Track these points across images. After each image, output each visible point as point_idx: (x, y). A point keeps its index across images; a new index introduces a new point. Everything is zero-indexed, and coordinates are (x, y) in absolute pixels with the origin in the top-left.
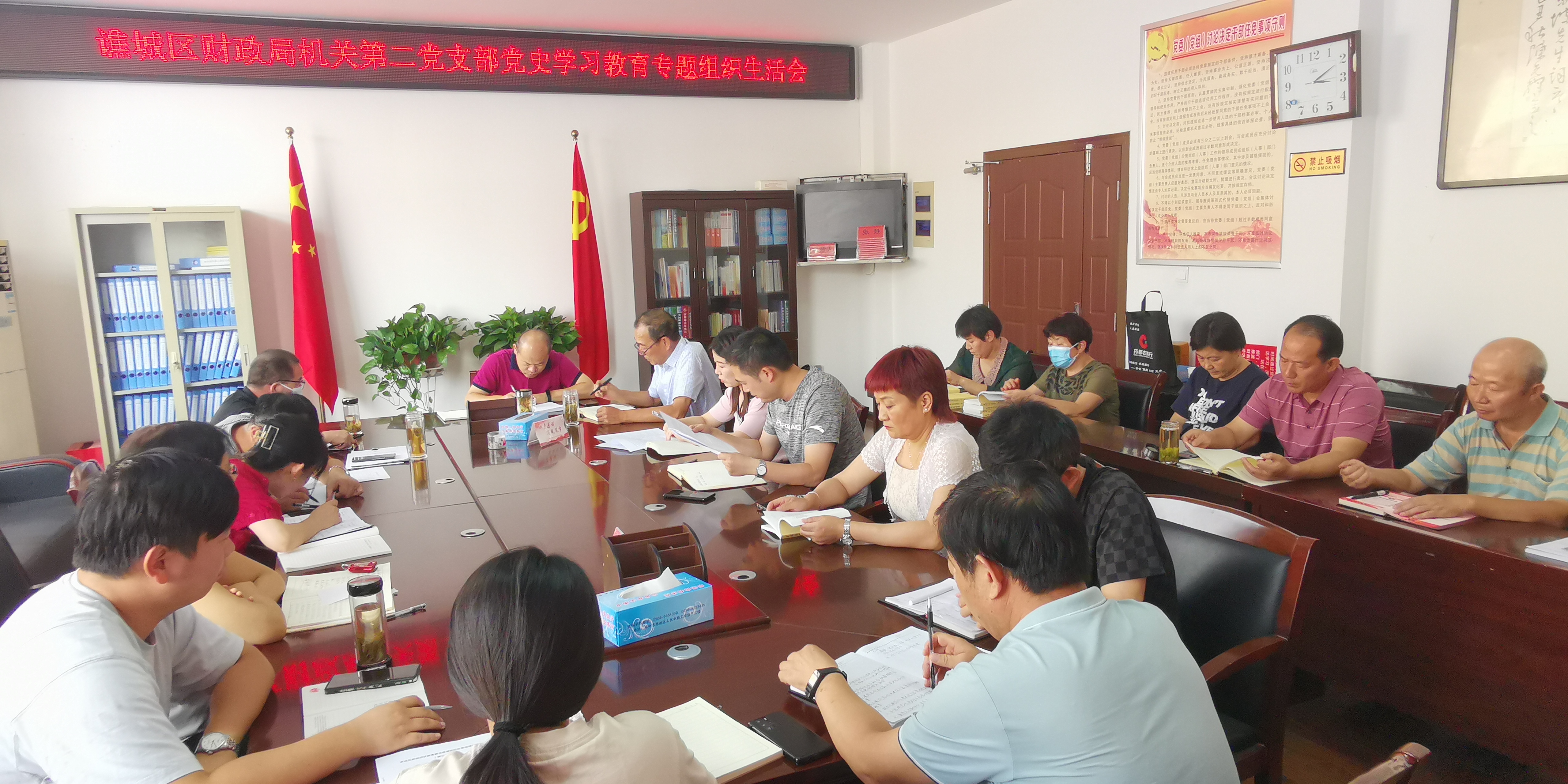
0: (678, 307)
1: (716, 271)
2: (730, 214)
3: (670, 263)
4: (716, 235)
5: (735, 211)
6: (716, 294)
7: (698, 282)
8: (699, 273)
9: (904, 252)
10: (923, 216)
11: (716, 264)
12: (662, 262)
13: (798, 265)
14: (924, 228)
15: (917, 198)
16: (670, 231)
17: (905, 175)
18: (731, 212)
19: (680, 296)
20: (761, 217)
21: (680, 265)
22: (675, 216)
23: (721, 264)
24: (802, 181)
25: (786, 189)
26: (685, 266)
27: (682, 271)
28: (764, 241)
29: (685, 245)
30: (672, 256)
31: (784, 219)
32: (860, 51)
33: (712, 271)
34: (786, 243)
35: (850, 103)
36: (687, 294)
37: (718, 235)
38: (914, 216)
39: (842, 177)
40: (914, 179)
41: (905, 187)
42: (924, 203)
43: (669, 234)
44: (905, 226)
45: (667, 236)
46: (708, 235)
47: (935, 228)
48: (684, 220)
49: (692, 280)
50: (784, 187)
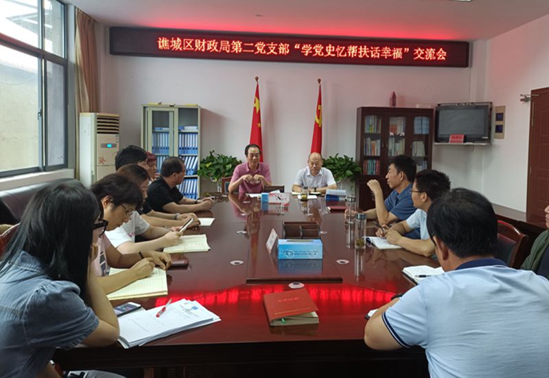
0: (374, 160)
1: (393, 145)
2: (402, 119)
3: (372, 140)
4: (394, 128)
5: (405, 118)
6: (393, 155)
7: (384, 149)
8: (385, 146)
9: (489, 140)
10: (499, 123)
11: (394, 141)
12: (369, 139)
13: (433, 144)
14: (499, 129)
15: (497, 114)
16: (374, 125)
17: (491, 103)
19: (375, 155)
20: (417, 121)
21: (377, 141)
22: (376, 118)
23: (396, 141)
24: (439, 105)
26: (379, 141)
27: (377, 144)
28: (417, 131)
29: (380, 132)
30: (374, 137)
31: (428, 122)
32: (472, 44)
33: (391, 145)
34: (429, 133)
35: (466, 69)
36: (379, 154)
37: (396, 128)
38: (495, 123)
39: (459, 104)
40: (495, 105)
41: (491, 109)
42: (500, 117)
44: (490, 128)
45: (372, 127)
46: (391, 128)
47: (506, 129)
48: (380, 121)
49: (381, 148)
50: (430, 107)
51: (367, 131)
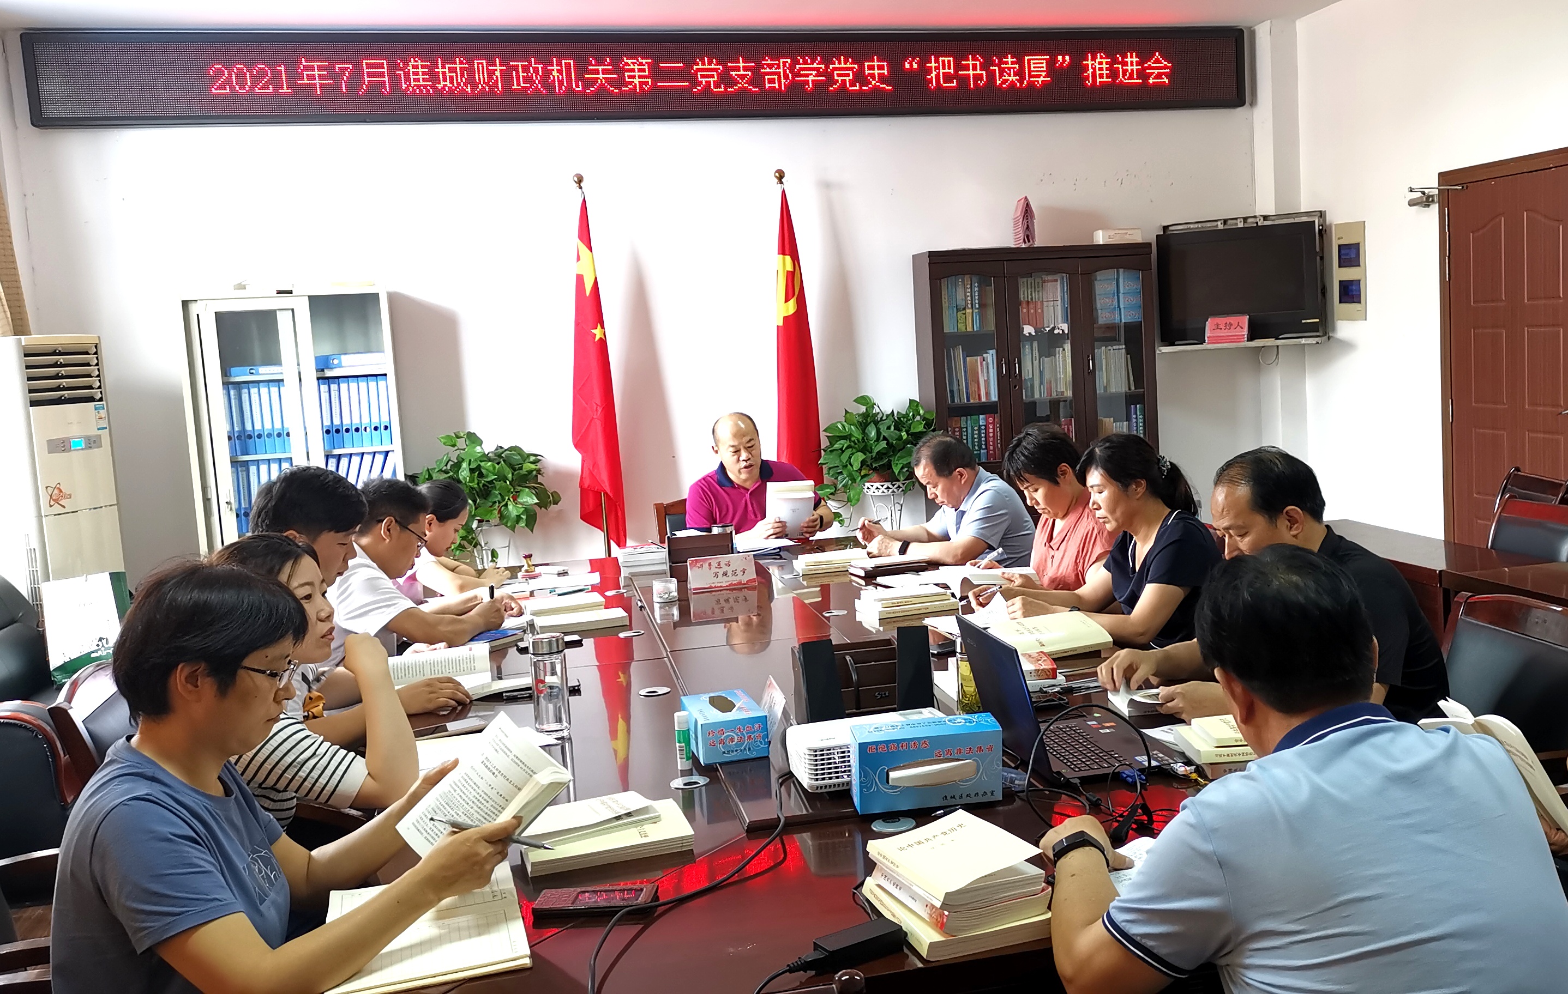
0: (981, 417)
1: (1036, 363)
2: (1056, 281)
3: (969, 353)
4: (1036, 311)
5: (1065, 275)
6: (1038, 397)
7: (1010, 380)
8: (1011, 368)
9: (1323, 328)
10: (1350, 274)
11: (1036, 353)
12: (959, 353)
13: (1157, 352)
14: (1351, 292)
15: (1341, 248)
16: (969, 306)
17: (1322, 214)
18: (1058, 277)
19: (983, 399)
20: (1103, 284)
21: (985, 355)
22: (976, 285)
24: (1165, 228)
25: (1140, 240)
26: (991, 356)
27: (987, 364)
28: (1105, 316)
29: (991, 327)
30: (974, 344)
31: (1137, 287)
32: (1253, 33)
33: (1030, 365)
34: (1140, 320)
35: (1239, 113)
37: (1039, 311)
38: (1337, 275)
39: (1225, 221)
40: (1336, 218)
41: (1322, 233)
42: (1351, 255)
43: (969, 311)
44: (1324, 291)
45: (965, 314)
46: (1025, 310)
47: (1368, 291)
48: (990, 291)
49: (1001, 378)
50: (1137, 237)
51: (949, 328)
